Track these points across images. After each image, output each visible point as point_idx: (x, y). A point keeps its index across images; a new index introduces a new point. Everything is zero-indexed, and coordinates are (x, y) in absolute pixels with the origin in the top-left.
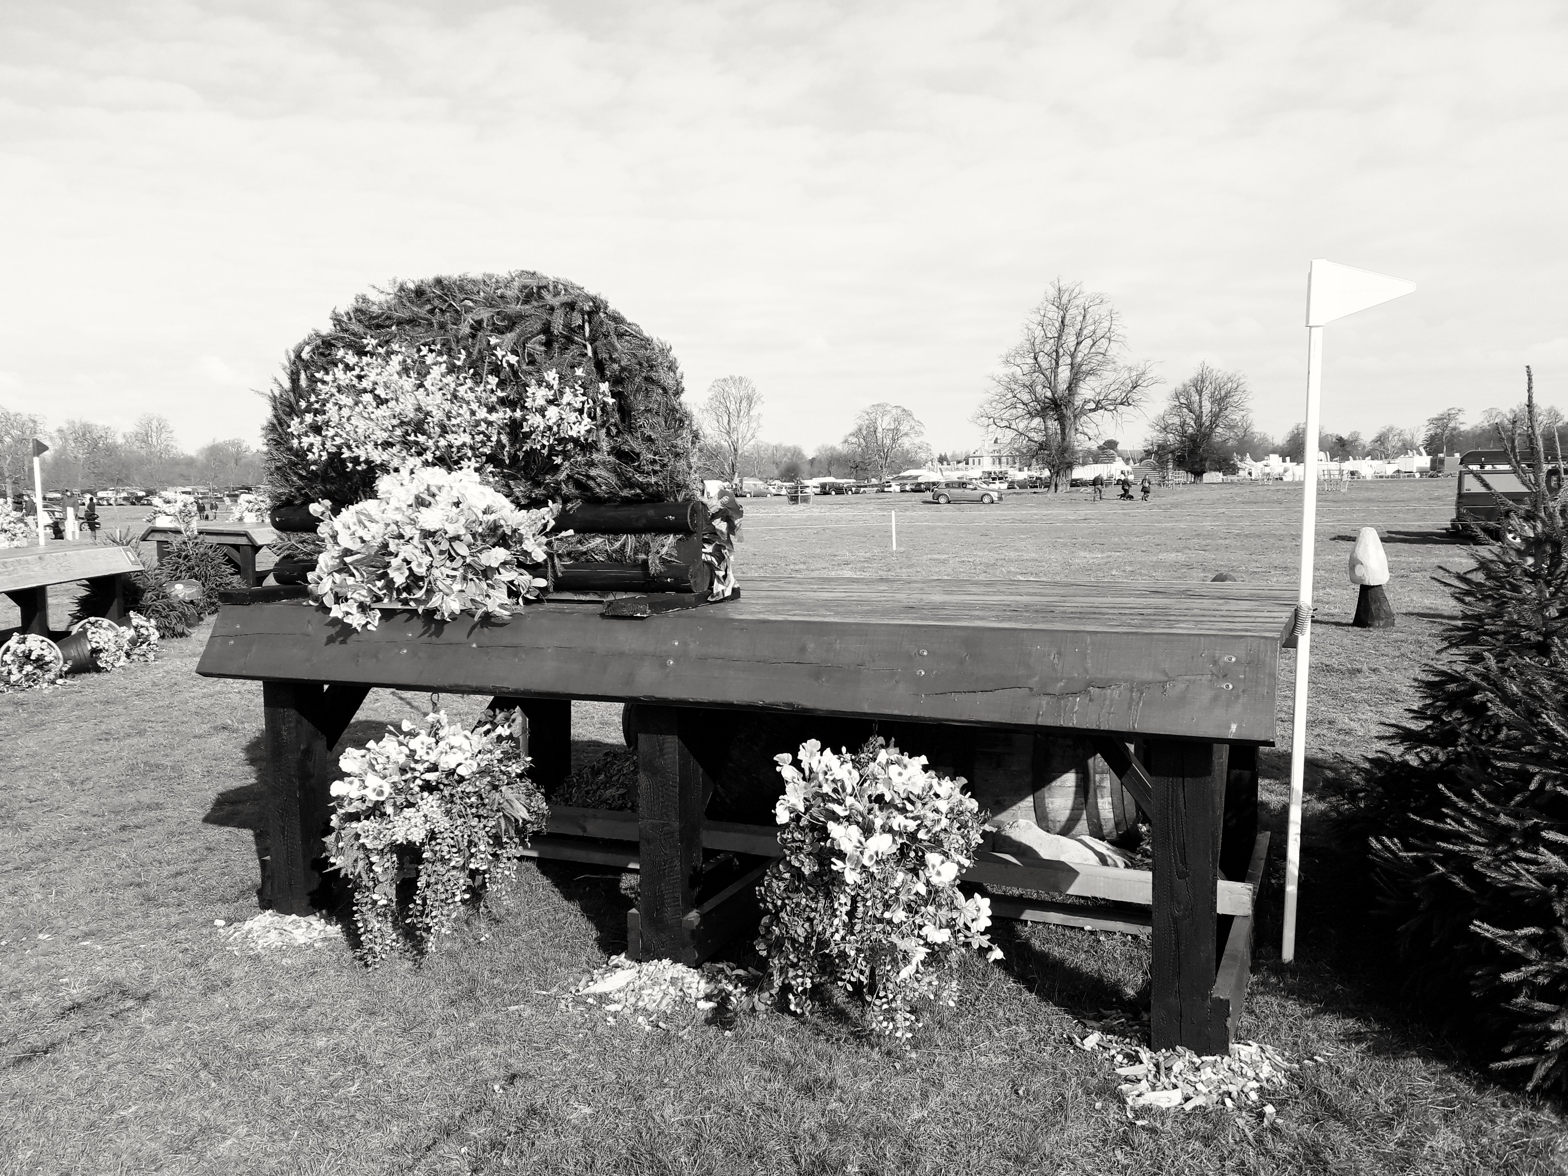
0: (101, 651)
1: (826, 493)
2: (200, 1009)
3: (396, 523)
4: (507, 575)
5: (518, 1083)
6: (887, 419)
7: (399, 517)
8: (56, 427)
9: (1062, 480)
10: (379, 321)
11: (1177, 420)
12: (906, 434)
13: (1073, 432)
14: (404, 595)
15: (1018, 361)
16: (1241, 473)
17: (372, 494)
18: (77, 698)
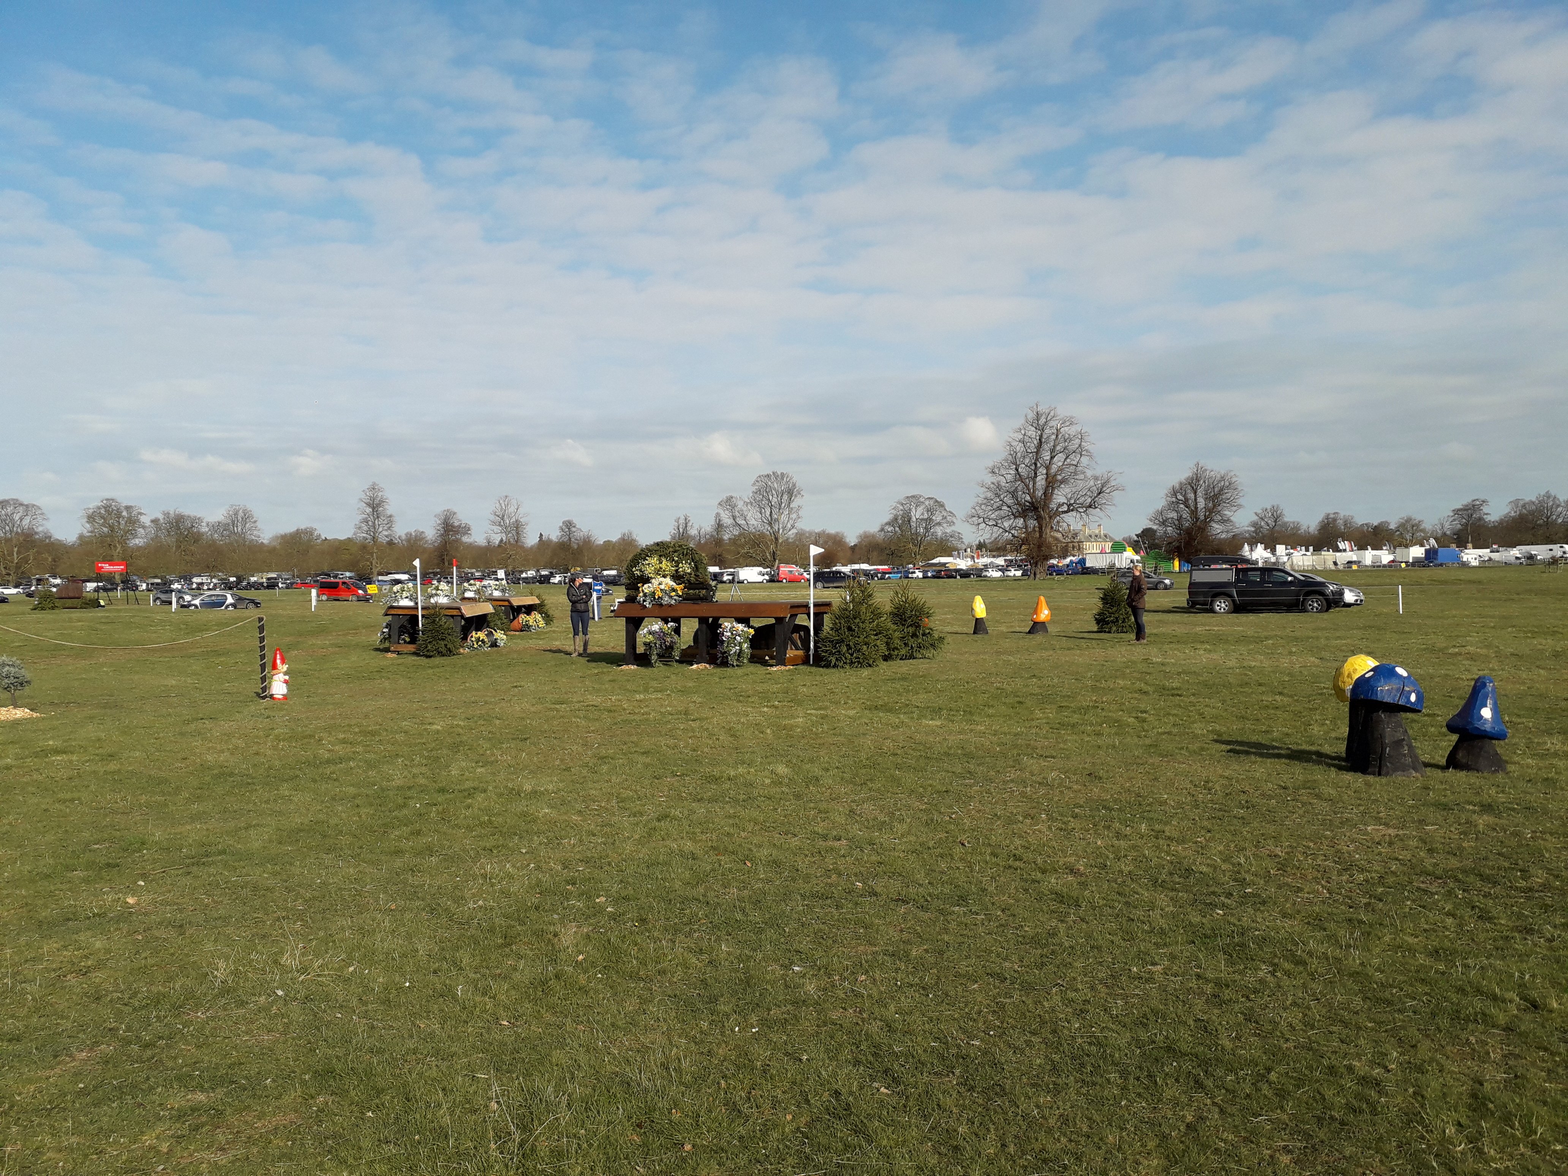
3: (655, 588)
4: (675, 597)
6: (920, 509)
9: (1040, 570)
11: (1174, 515)
12: (939, 524)
13: (1049, 529)
14: (655, 600)
15: (1003, 472)
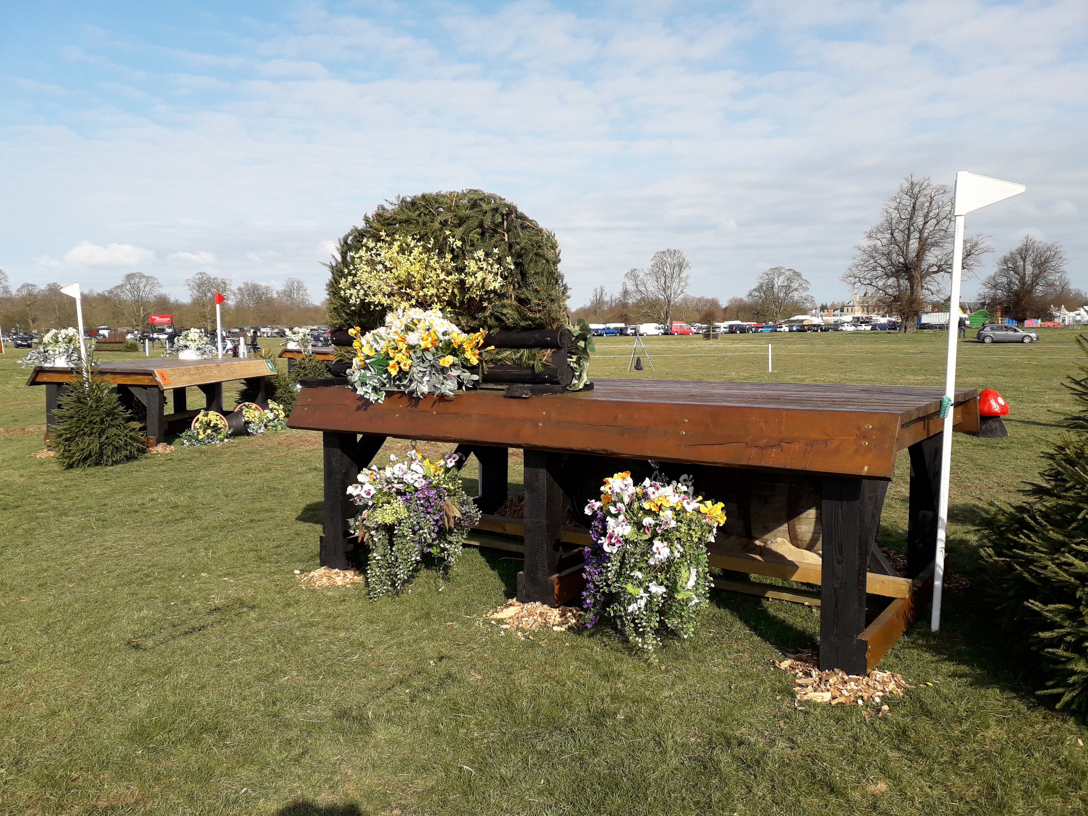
0: (250, 423)
1: (732, 332)
2: (281, 615)
3: (394, 340)
4: (455, 373)
5: (444, 661)
6: (781, 278)
7: (397, 337)
8: (237, 287)
9: (911, 324)
10: (390, 221)
11: (1004, 280)
12: (796, 290)
13: (919, 288)
14: (398, 382)
15: (879, 236)
16: (1056, 320)
17: (382, 323)
18: (236, 450)
